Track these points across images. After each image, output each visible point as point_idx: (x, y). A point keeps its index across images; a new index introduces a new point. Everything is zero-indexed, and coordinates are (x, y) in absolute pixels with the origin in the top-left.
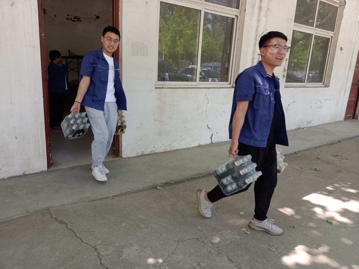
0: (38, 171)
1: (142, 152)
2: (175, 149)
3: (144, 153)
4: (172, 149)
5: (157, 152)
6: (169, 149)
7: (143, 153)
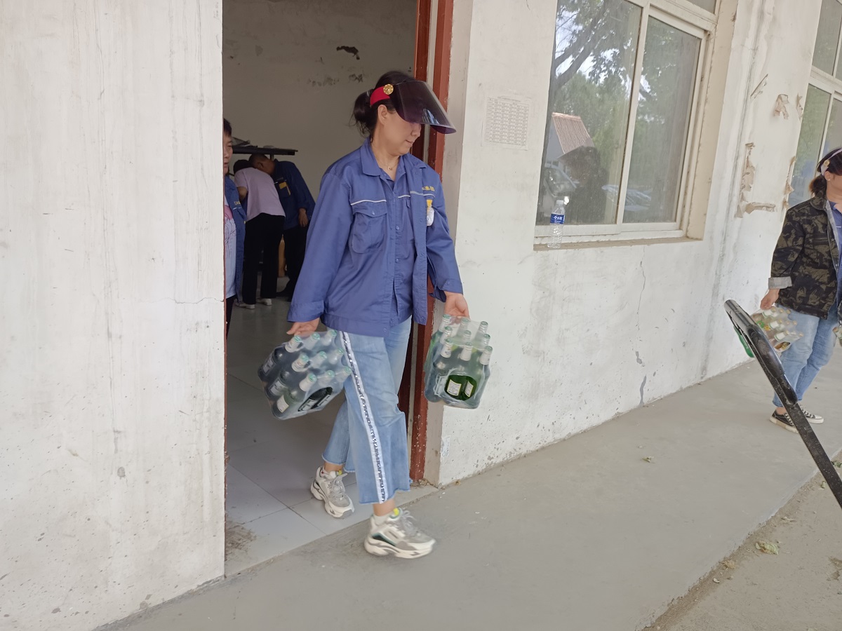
0: (194, 587)
1: (490, 458)
2: (564, 435)
3: (494, 461)
4: (558, 436)
5: (524, 451)
6: (550, 440)
7: (490, 462)
